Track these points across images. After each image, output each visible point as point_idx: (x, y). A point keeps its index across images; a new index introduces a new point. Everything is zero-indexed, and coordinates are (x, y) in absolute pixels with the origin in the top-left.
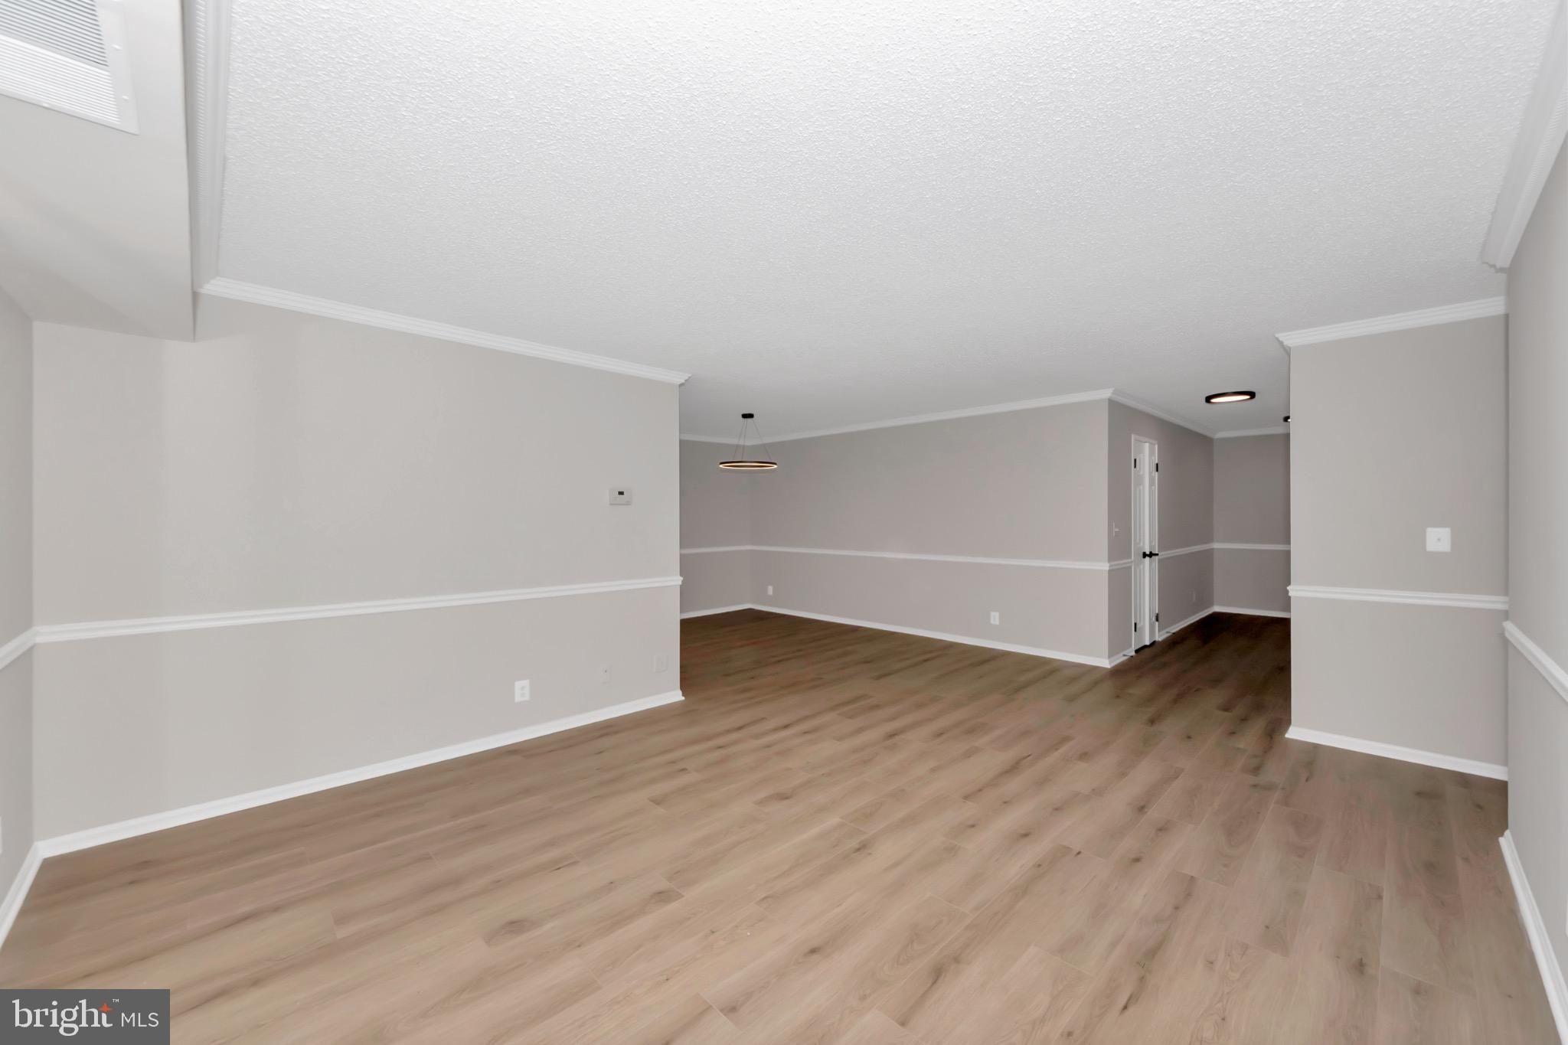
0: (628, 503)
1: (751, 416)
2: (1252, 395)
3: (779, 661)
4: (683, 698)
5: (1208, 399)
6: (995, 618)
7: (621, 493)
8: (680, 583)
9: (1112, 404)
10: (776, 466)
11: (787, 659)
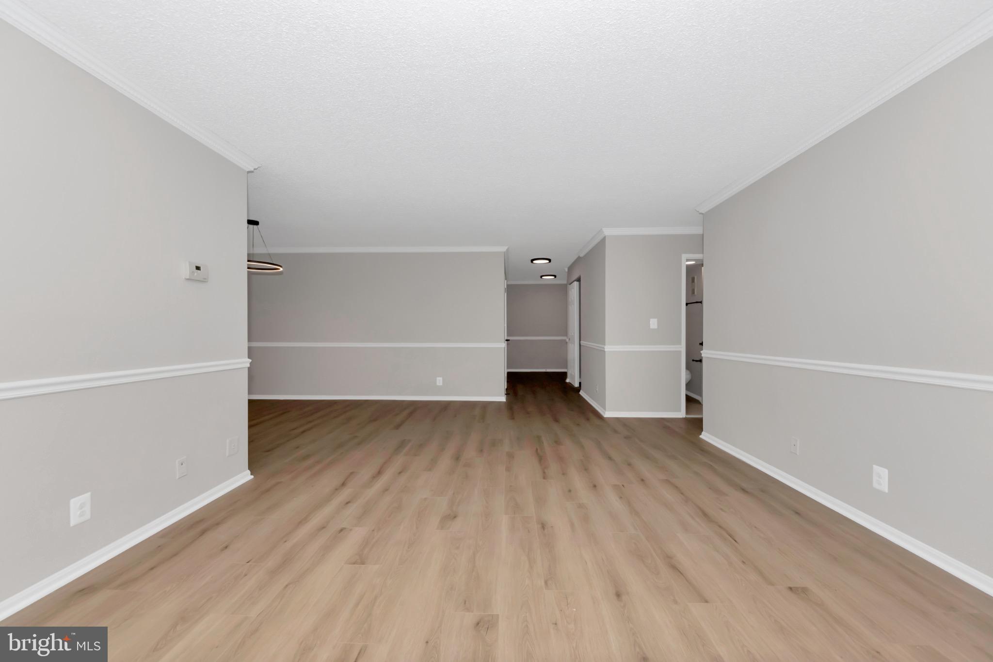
0: (204, 281)
1: (256, 223)
2: (550, 260)
3: (303, 432)
4: (252, 477)
5: (532, 261)
6: (439, 381)
7: (198, 268)
8: (248, 365)
9: (506, 256)
10: (281, 269)
11: (309, 429)
